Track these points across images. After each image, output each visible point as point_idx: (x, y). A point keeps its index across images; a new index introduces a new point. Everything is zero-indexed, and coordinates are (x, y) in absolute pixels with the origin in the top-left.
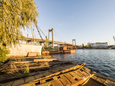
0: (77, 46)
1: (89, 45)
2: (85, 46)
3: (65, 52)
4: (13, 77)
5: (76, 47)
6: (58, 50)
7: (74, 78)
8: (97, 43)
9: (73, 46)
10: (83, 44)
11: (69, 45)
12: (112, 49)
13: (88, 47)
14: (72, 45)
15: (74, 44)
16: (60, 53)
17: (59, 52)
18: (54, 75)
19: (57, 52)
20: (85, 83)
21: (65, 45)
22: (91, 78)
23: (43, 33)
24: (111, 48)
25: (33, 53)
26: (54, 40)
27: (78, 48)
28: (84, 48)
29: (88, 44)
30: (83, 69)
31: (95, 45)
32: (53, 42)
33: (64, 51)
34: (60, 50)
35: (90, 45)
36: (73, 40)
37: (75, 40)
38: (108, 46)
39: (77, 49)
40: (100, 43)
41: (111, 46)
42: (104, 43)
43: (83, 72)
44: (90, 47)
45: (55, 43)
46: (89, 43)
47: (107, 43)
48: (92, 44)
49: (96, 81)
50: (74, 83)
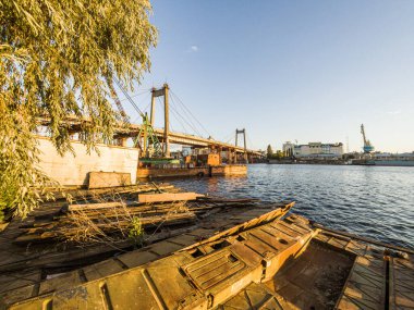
0: (249, 154)
1: (287, 148)
2: (275, 152)
3: (214, 171)
4: (92, 252)
5: (246, 157)
6: (191, 166)
7: (278, 239)
8: (311, 145)
9: (238, 153)
10: (269, 147)
11: (225, 149)
12: (355, 163)
13: (283, 158)
14: (233, 150)
15: (241, 145)
16: (198, 175)
17: (196, 172)
18: (224, 233)
19: (186, 174)
20: (301, 252)
21: (210, 146)
22: (313, 240)
23: (132, 102)
24: (350, 162)
25: (105, 176)
26: (171, 130)
27: (254, 158)
28: (270, 158)
29: (284, 146)
30: (289, 218)
31: (306, 152)
32: (169, 138)
33: (210, 168)
34: (198, 165)
35: (290, 151)
36: (238, 132)
37: (243, 131)
38: (344, 156)
39: (250, 163)
40: (322, 146)
41: (351, 156)
42: (332, 146)
43: (293, 226)
44: (289, 157)
45: (174, 139)
46: (288, 144)
47: (341, 144)
48: (296, 147)
49: (326, 244)
50: (282, 250)
